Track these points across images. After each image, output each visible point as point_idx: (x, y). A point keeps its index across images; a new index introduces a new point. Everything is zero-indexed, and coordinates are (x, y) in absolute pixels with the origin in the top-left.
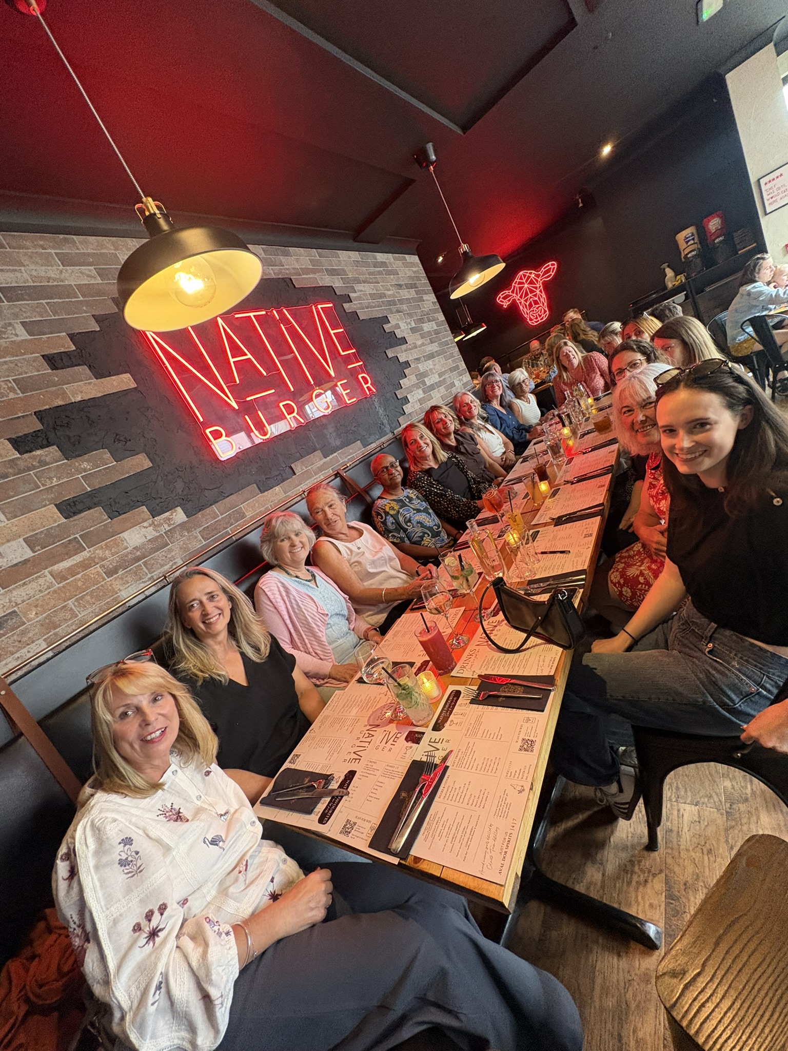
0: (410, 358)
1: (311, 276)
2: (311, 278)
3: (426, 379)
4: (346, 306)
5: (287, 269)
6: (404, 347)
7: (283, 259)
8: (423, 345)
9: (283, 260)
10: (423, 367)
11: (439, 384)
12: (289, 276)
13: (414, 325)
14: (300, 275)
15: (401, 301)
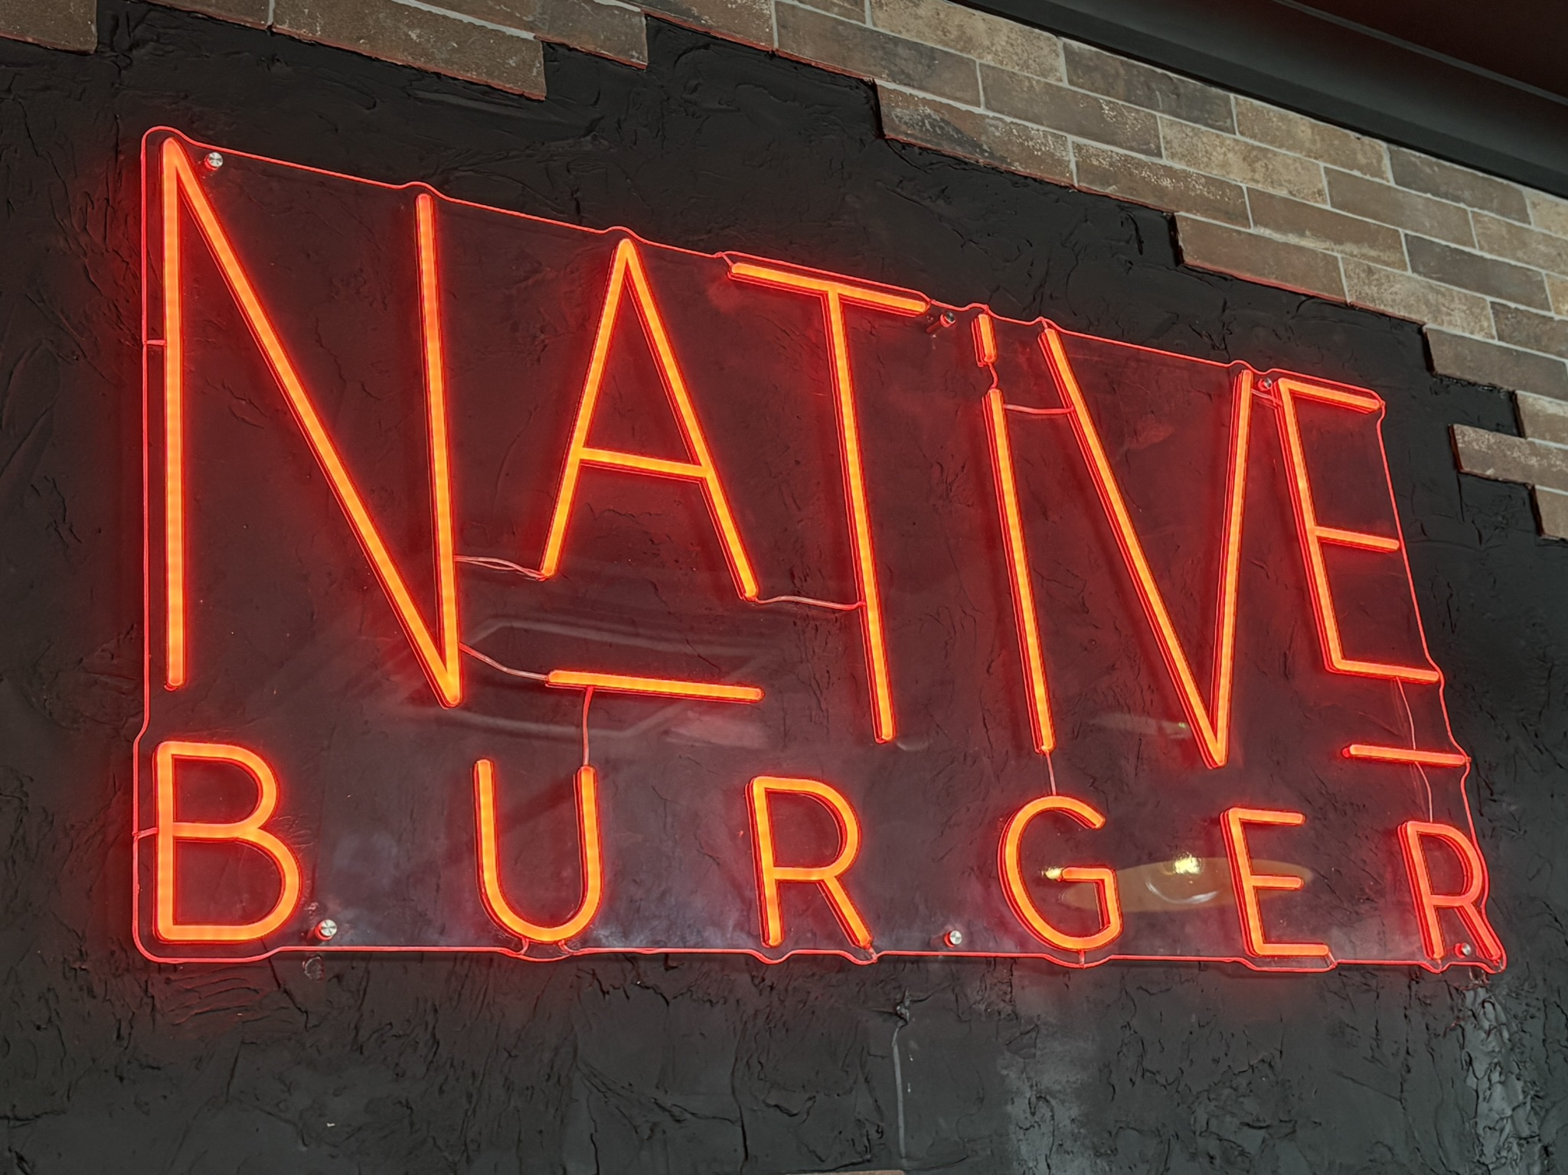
1: (1308, 243)
2: (1300, 249)
4: (1472, 439)
5: (1170, 172)
7: (1166, 125)
9: (1163, 131)
12: (1166, 206)
14: (1241, 218)
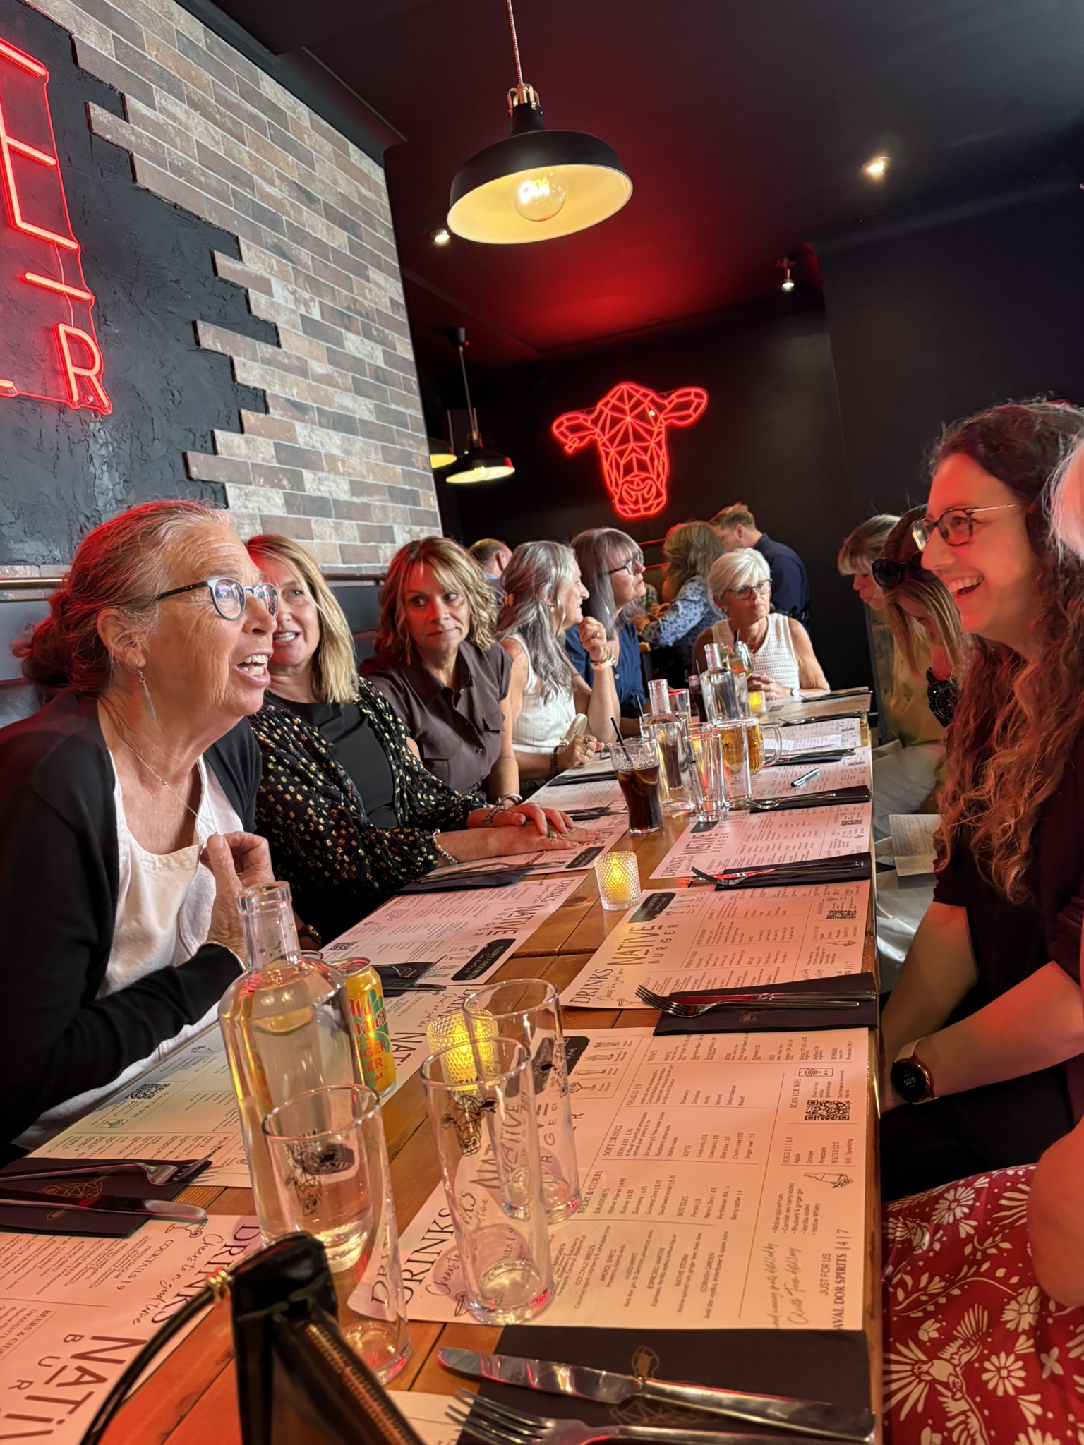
0: (275, 389)
3: (307, 475)
4: (99, 114)
6: (266, 349)
8: (327, 379)
10: (306, 435)
11: (343, 511)
13: (316, 314)
15: (300, 236)
